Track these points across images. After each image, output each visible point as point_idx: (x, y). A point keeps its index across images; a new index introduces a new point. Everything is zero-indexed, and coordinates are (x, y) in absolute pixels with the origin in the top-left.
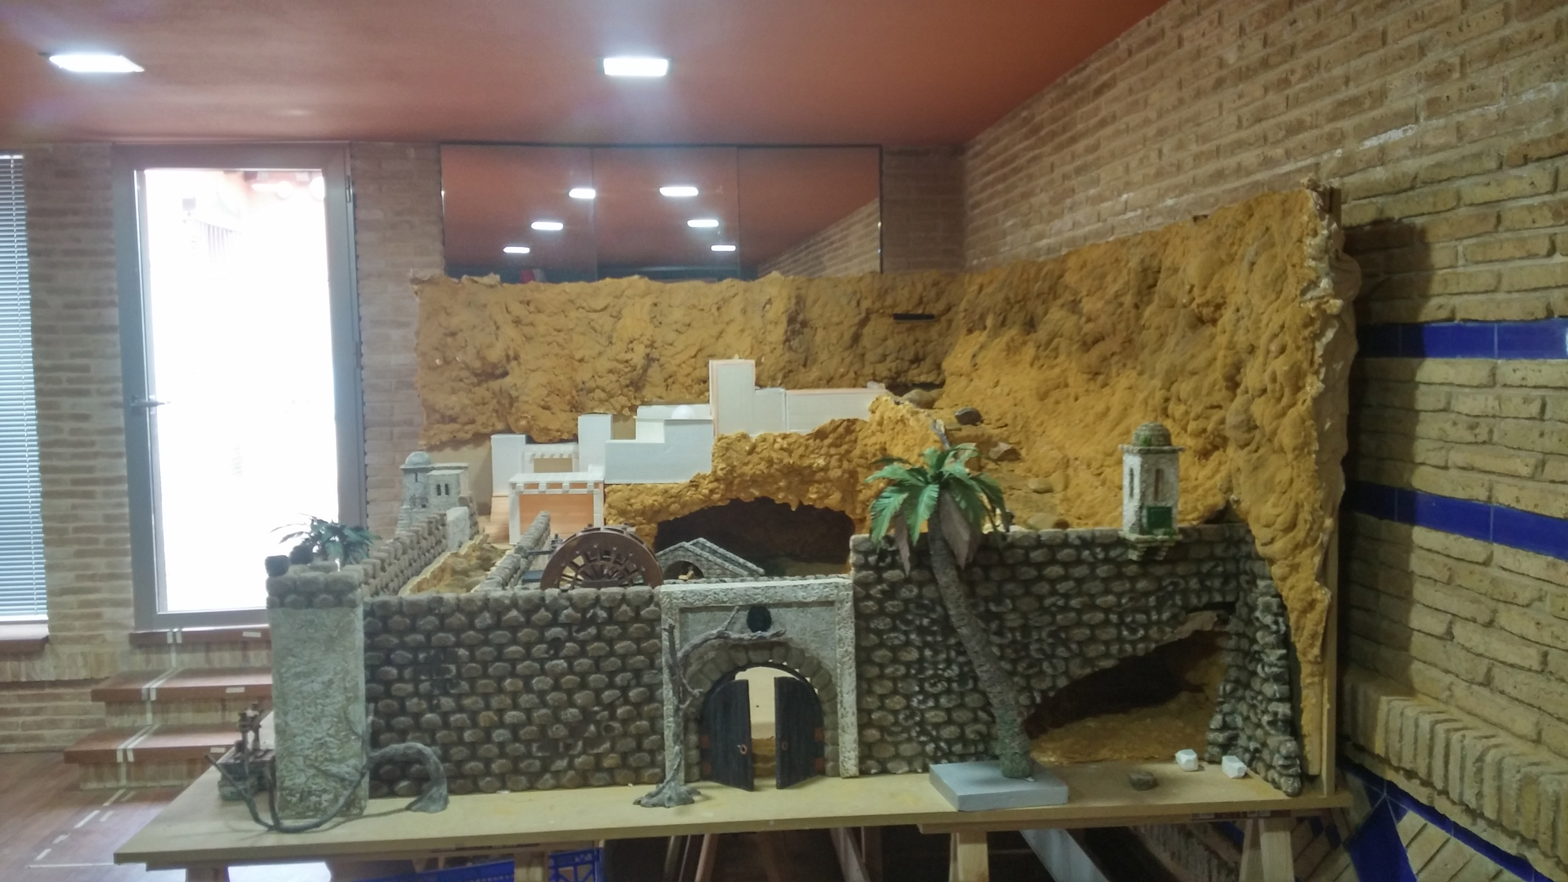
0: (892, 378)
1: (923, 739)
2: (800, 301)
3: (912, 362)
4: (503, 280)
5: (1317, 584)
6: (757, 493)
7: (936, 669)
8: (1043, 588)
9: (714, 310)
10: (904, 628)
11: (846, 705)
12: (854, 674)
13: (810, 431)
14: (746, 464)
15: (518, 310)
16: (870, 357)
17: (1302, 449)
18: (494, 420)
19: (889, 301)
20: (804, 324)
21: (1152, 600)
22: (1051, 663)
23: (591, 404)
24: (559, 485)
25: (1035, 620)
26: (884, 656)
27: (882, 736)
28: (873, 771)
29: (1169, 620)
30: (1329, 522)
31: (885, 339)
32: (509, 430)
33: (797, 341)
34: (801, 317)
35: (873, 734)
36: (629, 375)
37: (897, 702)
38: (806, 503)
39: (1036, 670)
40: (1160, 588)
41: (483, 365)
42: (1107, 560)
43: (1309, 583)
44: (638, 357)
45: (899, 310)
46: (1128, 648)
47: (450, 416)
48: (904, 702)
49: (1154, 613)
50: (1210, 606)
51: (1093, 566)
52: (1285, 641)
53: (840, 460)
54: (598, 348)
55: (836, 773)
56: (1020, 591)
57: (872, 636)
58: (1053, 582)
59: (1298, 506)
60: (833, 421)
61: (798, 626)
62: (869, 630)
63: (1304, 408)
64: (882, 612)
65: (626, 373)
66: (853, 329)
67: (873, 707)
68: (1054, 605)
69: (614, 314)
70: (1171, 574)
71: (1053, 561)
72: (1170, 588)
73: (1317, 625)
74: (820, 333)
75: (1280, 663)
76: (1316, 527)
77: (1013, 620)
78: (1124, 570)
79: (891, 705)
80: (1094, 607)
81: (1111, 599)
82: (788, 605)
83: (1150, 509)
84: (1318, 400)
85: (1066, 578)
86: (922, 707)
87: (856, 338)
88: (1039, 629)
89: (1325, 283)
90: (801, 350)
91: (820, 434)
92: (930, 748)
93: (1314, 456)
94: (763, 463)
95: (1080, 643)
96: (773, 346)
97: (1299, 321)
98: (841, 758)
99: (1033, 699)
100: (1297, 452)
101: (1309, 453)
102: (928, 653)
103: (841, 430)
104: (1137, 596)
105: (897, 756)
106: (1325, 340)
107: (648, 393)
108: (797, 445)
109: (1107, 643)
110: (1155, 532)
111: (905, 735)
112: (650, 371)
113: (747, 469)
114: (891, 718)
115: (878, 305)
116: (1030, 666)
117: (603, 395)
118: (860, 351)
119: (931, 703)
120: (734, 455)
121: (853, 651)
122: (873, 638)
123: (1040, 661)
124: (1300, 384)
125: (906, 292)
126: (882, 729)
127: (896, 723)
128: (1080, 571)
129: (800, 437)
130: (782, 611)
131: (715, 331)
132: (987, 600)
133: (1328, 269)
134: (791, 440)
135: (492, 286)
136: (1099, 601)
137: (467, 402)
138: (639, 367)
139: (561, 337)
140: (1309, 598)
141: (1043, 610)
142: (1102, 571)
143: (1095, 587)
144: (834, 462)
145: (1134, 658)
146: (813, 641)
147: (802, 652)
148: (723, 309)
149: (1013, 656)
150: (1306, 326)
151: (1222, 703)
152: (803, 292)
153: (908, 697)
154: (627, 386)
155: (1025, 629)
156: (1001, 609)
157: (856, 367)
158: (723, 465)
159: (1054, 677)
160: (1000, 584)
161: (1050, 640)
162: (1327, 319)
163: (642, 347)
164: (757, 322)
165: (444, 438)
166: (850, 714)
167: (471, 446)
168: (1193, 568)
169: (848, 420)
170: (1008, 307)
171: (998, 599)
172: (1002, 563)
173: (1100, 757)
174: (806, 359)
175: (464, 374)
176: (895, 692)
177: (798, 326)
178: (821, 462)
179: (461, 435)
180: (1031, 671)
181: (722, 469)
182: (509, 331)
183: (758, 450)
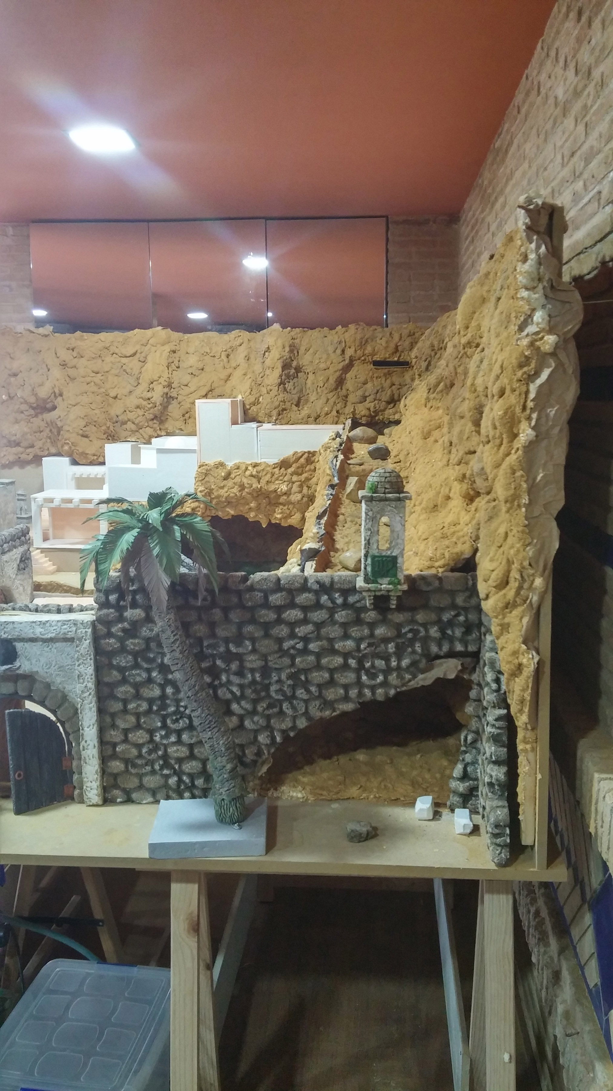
0: (370, 416)
1: (166, 772)
2: (294, 349)
3: (388, 403)
4: (55, 331)
5: (524, 647)
6: (232, 512)
7: (178, 706)
8: (283, 631)
9: (224, 357)
10: (145, 666)
11: (86, 738)
12: (94, 709)
13: (276, 461)
14: (222, 488)
15: (65, 355)
16: (352, 398)
17: (512, 502)
18: (48, 445)
19: (369, 349)
20: (298, 370)
21: (391, 647)
22: (291, 703)
23: (123, 434)
24: (89, 501)
25: (273, 661)
26: (126, 692)
27: (126, 767)
28: (119, 800)
29: (408, 667)
30: (538, 582)
31: (365, 383)
32: (59, 454)
33: (291, 383)
34: (294, 364)
35: (116, 765)
36: (152, 410)
37: (140, 736)
38: (273, 522)
39: (276, 710)
40: (399, 635)
41: (37, 399)
42: (345, 605)
43: (517, 645)
44: (157, 395)
45: (377, 358)
46: (367, 692)
47: (14, 441)
48: (147, 737)
49: (393, 659)
50: (452, 654)
51: (332, 611)
52: (503, 702)
53: (301, 486)
54: (129, 388)
55: (82, 801)
56: (259, 633)
57: (115, 673)
58: (292, 625)
59: (509, 563)
60: (296, 453)
61: (43, 660)
62: (111, 666)
63: (515, 457)
64: (123, 650)
65: (150, 409)
66: (338, 374)
67: (118, 740)
68: (293, 647)
69: (142, 359)
70: (413, 621)
71: (292, 605)
72: (410, 635)
73: (524, 690)
74: (311, 376)
75: (498, 724)
76: (526, 585)
77: (253, 661)
78: (363, 615)
79: (134, 739)
80: (334, 652)
81: (350, 644)
82: (33, 640)
83: (374, 557)
84: (530, 447)
85: (305, 621)
86: (165, 742)
87: (340, 382)
88: (279, 670)
89: (539, 316)
90: (294, 392)
91: (284, 464)
92: (173, 781)
93: (524, 510)
94: (236, 487)
95: (319, 686)
96: (269, 388)
97: (514, 362)
98: (85, 787)
99: (273, 738)
100: (508, 505)
101: (519, 506)
102: (169, 690)
103: (302, 460)
104: (374, 642)
105: (141, 787)
106: (539, 381)
107: (169, 425)
108: (264, 473)
109: (346, 687)
110: (380, 581)
111: (148, 768)
112: (170, 408)
113: (222, 492)
114: (134, 752)
115: (359, 353)
116: (270, 706)
117: (133, 427)
118: (344, 392)
119: (173, 739)
120: (212, 479)
121: (93, 687)
122: (116, 675)
123: (280, 702)
124: (515, 431)
125: (383, 342)
126: (127, 761)
127: (140, 756)
128: (318, 616)
129: (268, 465)
130: (27, 645)
131: (223, 375)
132: (227, 641)
133: (543, 301)
134: (259, 468)
135: (46, 336)
136: (338, 646)
137: (26, 430)
138: (158, 404)
139: (99, 377)
140: (516, 661)
141: (283, 653)
142: (341, 616)
143: (335, 632)
144: (295, 488)
145: (374, 702)
146: (57, 675)
147: (48, 686)
148: (232, 356)
149: (253, 696)
150: (521, 366)
151: (466, 752)
152: (297, 341)
153: (151, 732)
154: (153, 420)
155: (266, 671)
156: (241, 650)
157: (339, 406)
158: (201, 488)
159: (294, 718)
160: (240, 625)
161: (290, 682)
162: (542, 358)
163: (160, 387)
164: (258, 368)
165: (12, 458)
166: (91, 747)
167: (33, 465)
168: (433, 617)
169: (309, 452)
170: (433, 354)
171: (239, 639)
172: (242, 606)
173: (347, 795)
174: (299, 399)
175: (24, 407)
176: (138, 726)
177: (293, 371)
178: (284, 488)
179: (23, 456)
180: (270, 712)
181: (201, 492)
182: (56, 373)
183: (233, 476)
